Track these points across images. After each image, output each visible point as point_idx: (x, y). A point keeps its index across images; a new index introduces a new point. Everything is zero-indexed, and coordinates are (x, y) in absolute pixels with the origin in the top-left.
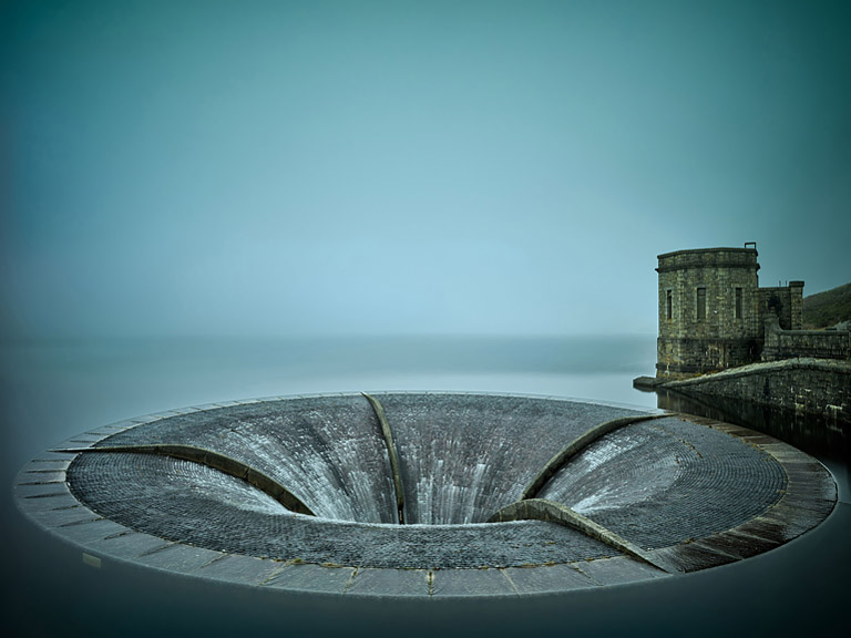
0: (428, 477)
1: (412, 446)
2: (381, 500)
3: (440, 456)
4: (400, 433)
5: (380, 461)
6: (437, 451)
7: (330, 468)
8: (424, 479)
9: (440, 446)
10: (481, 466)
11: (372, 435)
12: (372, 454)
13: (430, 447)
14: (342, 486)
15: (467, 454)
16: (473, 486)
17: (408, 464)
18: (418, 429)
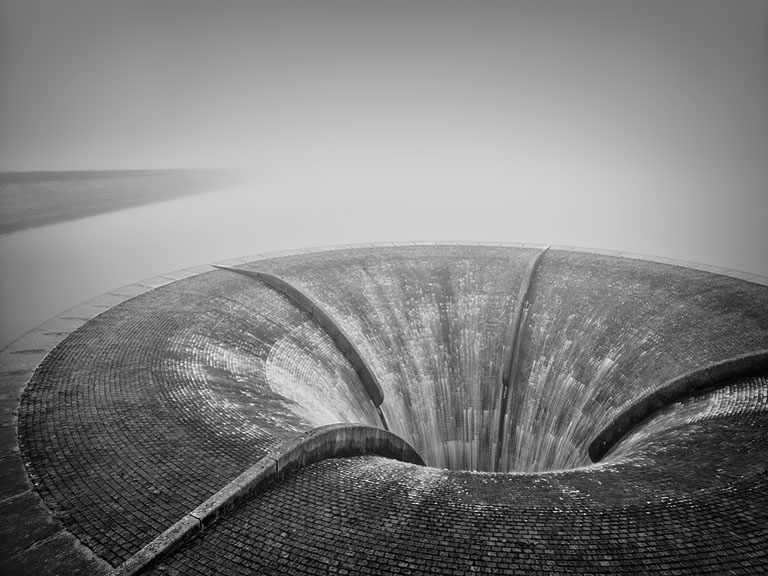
0: (548, 358)
1: (546, 315)
2: (486, 369)
3: (570, 335)
4: (541, 298)
5: (503, 325)
6: (570, 328)
7: (441, 320)
8: (543, 358)
9: (576, 324)
10: (608, 362)
11: (508, 294)
12: (498, 315)
13: (564, 322)
14: (447, 341)
15: (602, 342)
16: (591, 384)
17: (533, 336)
18: (564, 298)
